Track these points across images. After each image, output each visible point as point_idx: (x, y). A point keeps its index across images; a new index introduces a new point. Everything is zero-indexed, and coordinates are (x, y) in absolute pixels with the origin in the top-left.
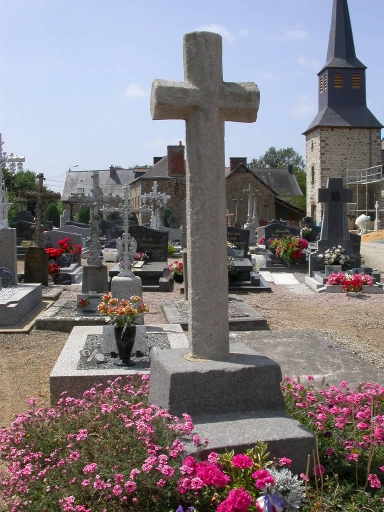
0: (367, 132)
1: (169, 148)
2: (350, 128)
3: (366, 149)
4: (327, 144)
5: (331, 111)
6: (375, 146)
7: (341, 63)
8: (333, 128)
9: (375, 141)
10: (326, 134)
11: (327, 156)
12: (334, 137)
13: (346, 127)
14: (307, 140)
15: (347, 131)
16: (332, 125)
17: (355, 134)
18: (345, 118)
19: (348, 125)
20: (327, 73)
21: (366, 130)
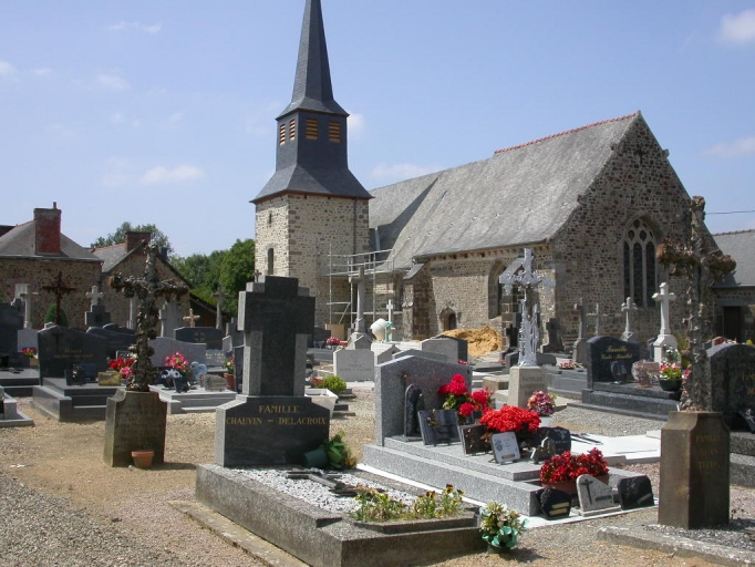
0: (350, 203)
1: (38, 211)
2: (329, 197)
3: (349, 226)
4: (297, 218)
5: (302, 171)
6: (360, 223)
7: (316, 105)
8: (306, 195)
9: (361, 217)
10: (297, 202)
11: (298, 233)
12: (307, 207)
13: (324, 195)
14: (257, 210)
15: (324, 200)
16: (304, 190)
17: (335, 204)
18: (322, 181)
19: (327, 192)
20: (296, 117)
21: (349, 201)
